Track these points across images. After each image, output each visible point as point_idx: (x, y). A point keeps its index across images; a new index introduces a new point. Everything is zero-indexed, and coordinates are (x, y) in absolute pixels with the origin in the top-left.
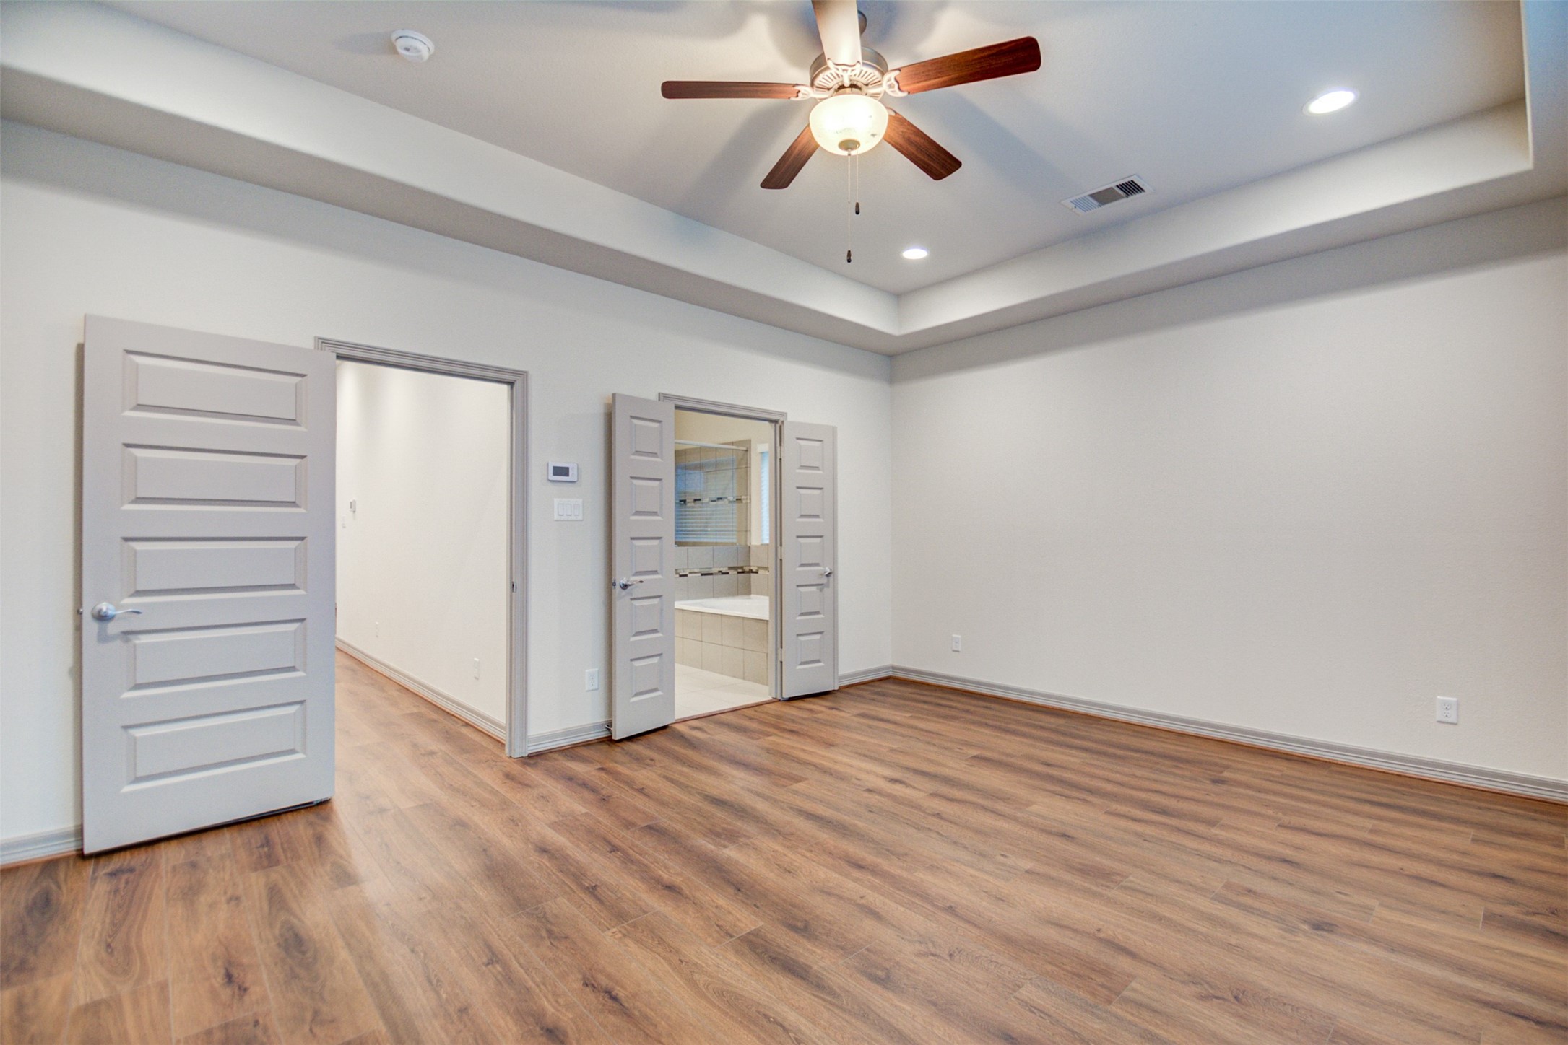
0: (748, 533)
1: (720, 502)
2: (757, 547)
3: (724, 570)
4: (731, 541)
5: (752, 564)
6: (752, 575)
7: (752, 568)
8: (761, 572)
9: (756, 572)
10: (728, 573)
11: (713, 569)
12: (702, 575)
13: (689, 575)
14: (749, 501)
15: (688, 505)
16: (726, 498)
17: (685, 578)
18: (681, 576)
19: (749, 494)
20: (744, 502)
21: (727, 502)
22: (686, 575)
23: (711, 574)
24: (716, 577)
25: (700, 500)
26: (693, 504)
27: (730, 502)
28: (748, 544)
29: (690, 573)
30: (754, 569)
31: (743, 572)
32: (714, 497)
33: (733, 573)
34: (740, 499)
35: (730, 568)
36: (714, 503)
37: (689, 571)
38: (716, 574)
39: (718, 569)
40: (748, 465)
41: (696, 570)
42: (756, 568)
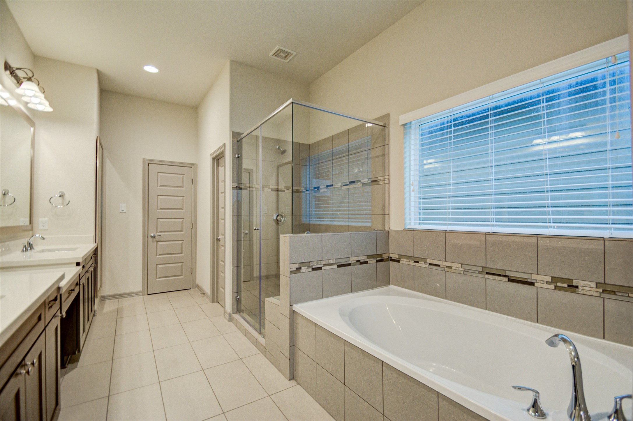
0: (387, 216)
1: (353, 186)
2: (397, 231)
3: (363, 259)
4: (365, 224)
5: (391, 251)
6: (391, 263)
7: (391, 255)
8: (403, 261)
9: (398, 261)
10: (366, 263)
11: (351, 259)
12: (339, 266)
13: (323, 268)
14: (387, 182)
15: (321, 191)
16: (360, 181)
17: (319, 272)
18: (314, 269)
19: (387, 174)
20: (381, 183)
21: (361, 185)
22: (320, 268)
23: (349, 265)
24: (353, 268)
25: (332, 185)
26: (326, 190)
27: (364, 184)
28: (387, 229)
29: (325, 265)
30: (395, 257)
31: (382, 260)
32: (347, 181)
33: (372, 261)
34: (376, 181)
35: (369, 257)
36: (348, 187)
37: (323, 262)
38: (354, 264)
39: (357, 259)
40: (387, 143)
41: (331, 262)
42: (397, 256)
